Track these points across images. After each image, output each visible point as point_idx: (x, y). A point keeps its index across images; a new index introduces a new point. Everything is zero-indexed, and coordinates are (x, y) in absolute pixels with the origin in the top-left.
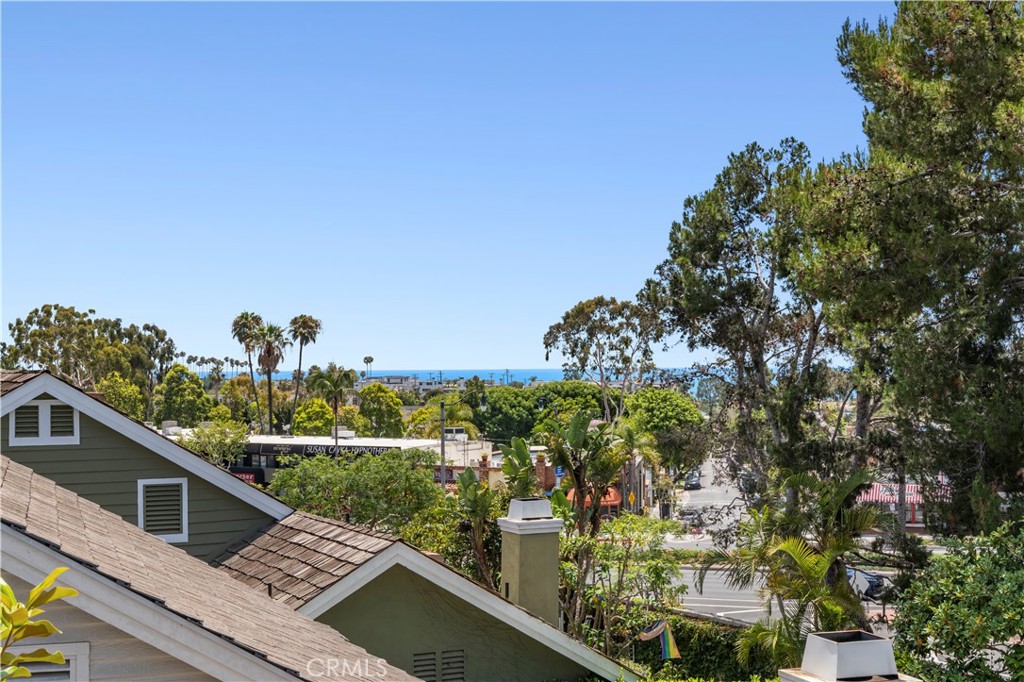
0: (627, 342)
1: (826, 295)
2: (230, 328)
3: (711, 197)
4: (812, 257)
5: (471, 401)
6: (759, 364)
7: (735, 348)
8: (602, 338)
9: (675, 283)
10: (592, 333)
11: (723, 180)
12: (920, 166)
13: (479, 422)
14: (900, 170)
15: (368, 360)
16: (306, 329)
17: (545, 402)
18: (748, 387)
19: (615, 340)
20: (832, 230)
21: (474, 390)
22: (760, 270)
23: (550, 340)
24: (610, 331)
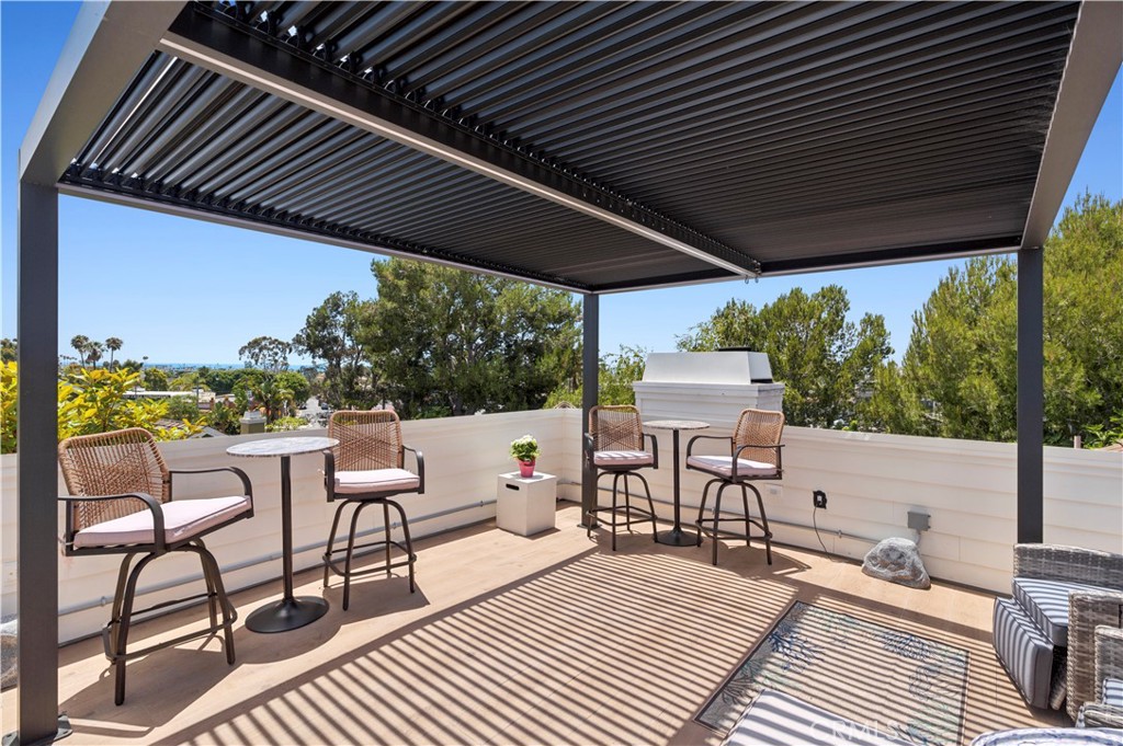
0: (276, 354)
1: (364, 344)
2: (70, 342)
3: (322, 307)
4: (360, 331)
5: (202, 375)
6: (338, 364)
7: (330, 360)
8: (265, 352)
9: (308, 336)
10: (261, 350)
11: (327, 302)
12: (395, 305)
13: (208, 384)
14: (390, 305)
15: (145, 358)
16: (114, 344)
17: (237, 377)
18: (332, 373)
19: (271, 353)
20: (367, 323)
21: (204, 371)
22: (340, 333)
23: (241, 352)
24: (269, 349)
